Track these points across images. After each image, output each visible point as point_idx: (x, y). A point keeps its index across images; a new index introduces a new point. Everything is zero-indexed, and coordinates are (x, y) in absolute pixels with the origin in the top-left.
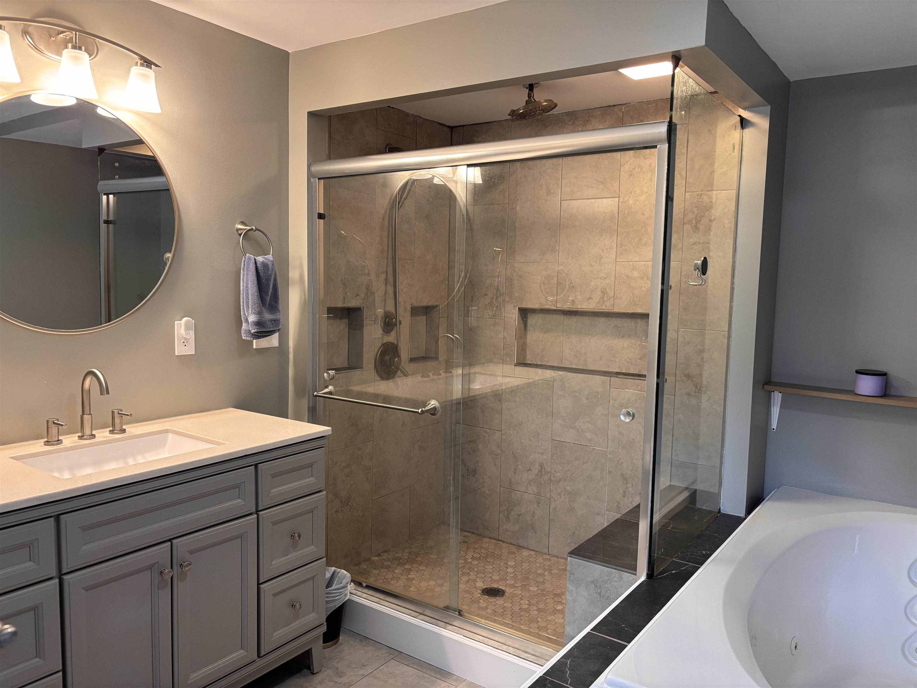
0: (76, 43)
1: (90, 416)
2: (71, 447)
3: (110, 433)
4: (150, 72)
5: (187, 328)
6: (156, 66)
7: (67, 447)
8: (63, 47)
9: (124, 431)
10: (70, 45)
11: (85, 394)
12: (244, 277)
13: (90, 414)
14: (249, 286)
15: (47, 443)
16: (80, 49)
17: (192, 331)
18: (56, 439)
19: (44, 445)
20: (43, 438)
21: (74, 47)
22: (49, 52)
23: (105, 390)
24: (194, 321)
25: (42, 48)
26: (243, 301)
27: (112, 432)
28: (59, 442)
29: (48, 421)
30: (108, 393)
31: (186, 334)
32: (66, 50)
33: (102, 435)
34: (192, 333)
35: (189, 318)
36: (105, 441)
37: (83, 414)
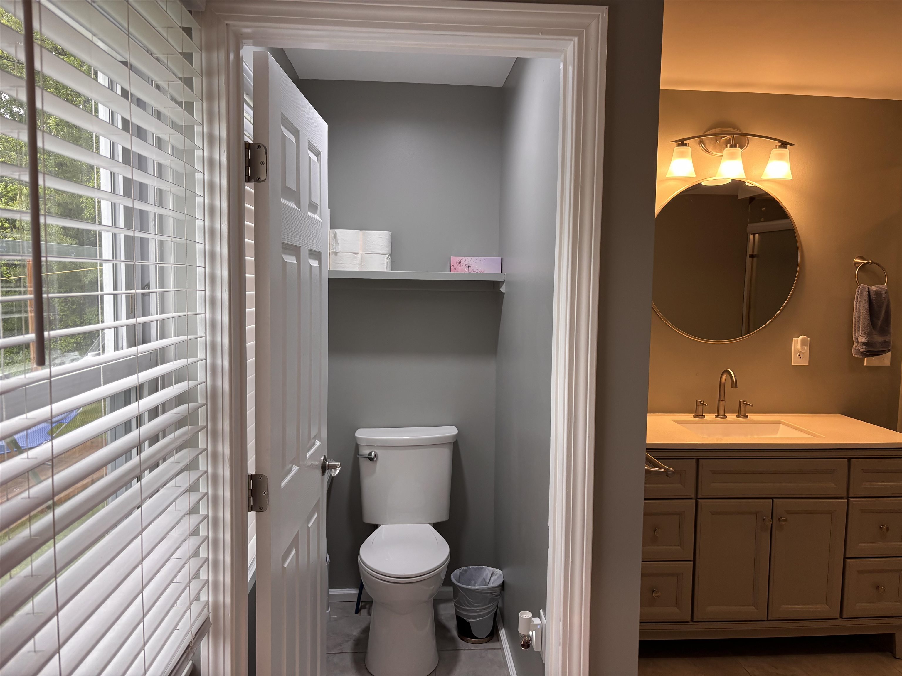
0: (733, 143)
1: (724, 402)
2: (710, 421)
3: (737, 417)
4: (786, 152)
5: (803, 343)
6: (791, 144)
7: (708, 421)
8: (724, 146)
9: (747, 417)
10: (729, 145)
11: (722, 386)
12: (857, 304)
13: (724, 401)
14: (861, 312)
15: (695, 416)
16: (735, 146)
17: (807, 347)
18: (702, 415)
19: (694, 417)
20: (693, 413)
21: (731, 147)
22: (715, 152)
23: (734, 384)
24: (809, 339)
25: (710, 150)
26: (855, 324)
27: (738, 416)
28: (703, 417)
29: (697, 401)
30: (736, 387)
31: (802, 348)
32: (726, 149)
33: (732, 417)
34: (807, 348)
35: (806, 336)
36: (732, 421)
37: (720, 400)
